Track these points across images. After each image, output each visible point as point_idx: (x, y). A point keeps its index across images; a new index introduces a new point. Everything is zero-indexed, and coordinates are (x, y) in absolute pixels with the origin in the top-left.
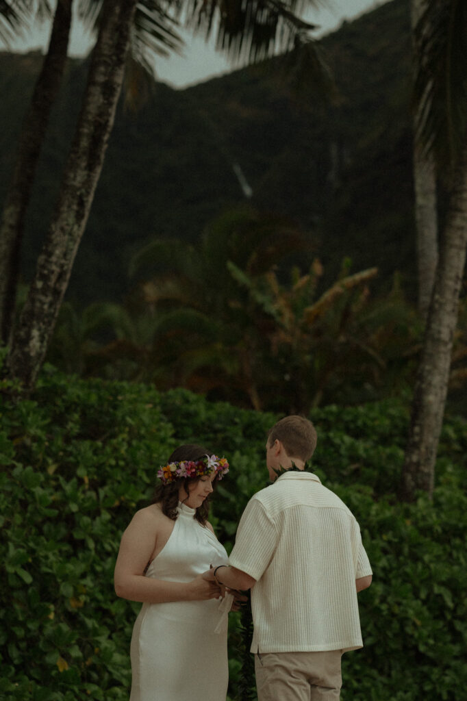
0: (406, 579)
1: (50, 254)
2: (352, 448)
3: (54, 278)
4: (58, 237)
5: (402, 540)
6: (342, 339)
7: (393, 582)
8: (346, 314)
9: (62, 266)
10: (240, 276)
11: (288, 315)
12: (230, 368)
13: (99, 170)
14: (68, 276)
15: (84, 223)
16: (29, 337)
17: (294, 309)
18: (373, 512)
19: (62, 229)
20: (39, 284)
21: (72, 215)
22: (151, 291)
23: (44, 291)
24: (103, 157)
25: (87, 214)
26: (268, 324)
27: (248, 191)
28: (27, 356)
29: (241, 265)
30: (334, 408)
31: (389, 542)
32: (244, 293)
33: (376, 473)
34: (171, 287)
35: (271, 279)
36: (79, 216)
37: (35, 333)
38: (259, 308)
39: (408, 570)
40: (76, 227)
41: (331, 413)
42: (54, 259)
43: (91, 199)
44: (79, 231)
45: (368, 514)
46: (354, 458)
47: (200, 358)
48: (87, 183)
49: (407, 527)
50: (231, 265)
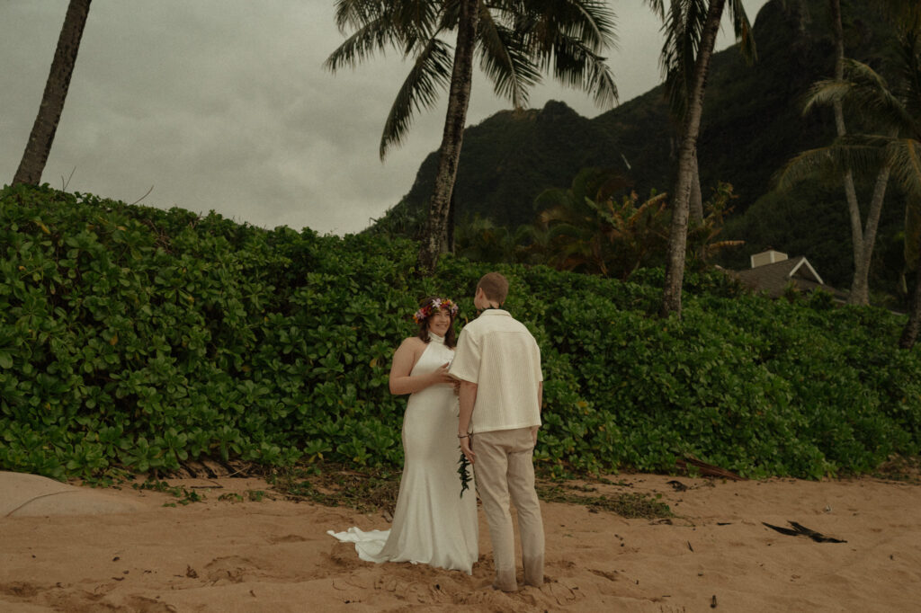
0: (662, 361)
1: (436, 195)
2: (637, 290)
3: (440, 208)
4: (441, 185)
5: (659, 340)
6: (647, 232)
7: (654, 364)
8: (649, 219)
9: (444, 201)
10: (592, 204)
11: (620, 222)
12: (587, 253)
13: (460, 144)
14: (448, 206)
15: (454, 176)
16: (429, 243)
17: (623, 218)
18: (641, 325)
19: (442, 180)
20: (432, 212)
21: (447, 171)
22: (545, 217)
23: (435, 216)
24: (462, 136)
25: (456, 170)
26: (607, 227)
27: (629, 167)
28: (429, 253)
29: (593, 199)
30: (644, 269)
31: (651, 341)
32: (594, 213)
33: (649, 303)
34: (556, 213)
35: (610, 204)
36: (451, 172)
37: (432, 240)
38: (604, 220)
39: (662, 356)
40: (450, 178)
41: (642, 272)
42: (439, 197)
43: (457, 161)
44: (453, 179)
45: (639, 327)
46: (638, 295)
47: (571, 249)
48: (454, 152)
49: (663, 334)
50: (587, 199)
